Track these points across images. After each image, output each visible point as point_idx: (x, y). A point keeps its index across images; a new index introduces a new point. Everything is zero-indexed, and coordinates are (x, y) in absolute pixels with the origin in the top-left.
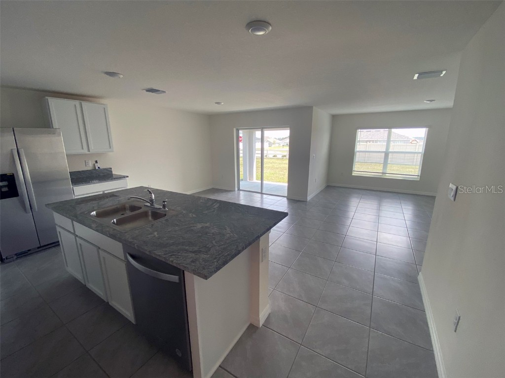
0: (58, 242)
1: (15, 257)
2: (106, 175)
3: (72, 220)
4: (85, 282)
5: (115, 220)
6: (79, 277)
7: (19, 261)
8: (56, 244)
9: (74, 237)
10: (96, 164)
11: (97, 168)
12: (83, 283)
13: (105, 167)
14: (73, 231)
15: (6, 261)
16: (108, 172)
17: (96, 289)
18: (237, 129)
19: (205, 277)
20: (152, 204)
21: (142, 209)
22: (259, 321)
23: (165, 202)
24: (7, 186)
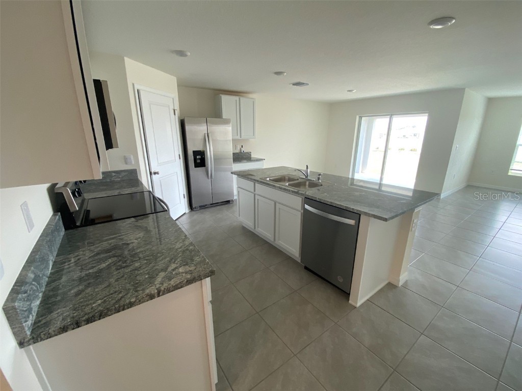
1: (199, 208)
2: (247, 158)
3: (255, 183)
4: (255, 227)
5: (288, 184)
7: (201, 211)
9: (253, 194)
10: (242, 149)
11: (242, 152)
13: (247, 151)
15: (194, 209)
16: (248, 155)
17: (265, 232)
18: (360, 117)
19: (385, 220)
20: (307, 177)
21: (300, 180)
22: (399, 281)
23: (319, 175)
24: (200, 159)
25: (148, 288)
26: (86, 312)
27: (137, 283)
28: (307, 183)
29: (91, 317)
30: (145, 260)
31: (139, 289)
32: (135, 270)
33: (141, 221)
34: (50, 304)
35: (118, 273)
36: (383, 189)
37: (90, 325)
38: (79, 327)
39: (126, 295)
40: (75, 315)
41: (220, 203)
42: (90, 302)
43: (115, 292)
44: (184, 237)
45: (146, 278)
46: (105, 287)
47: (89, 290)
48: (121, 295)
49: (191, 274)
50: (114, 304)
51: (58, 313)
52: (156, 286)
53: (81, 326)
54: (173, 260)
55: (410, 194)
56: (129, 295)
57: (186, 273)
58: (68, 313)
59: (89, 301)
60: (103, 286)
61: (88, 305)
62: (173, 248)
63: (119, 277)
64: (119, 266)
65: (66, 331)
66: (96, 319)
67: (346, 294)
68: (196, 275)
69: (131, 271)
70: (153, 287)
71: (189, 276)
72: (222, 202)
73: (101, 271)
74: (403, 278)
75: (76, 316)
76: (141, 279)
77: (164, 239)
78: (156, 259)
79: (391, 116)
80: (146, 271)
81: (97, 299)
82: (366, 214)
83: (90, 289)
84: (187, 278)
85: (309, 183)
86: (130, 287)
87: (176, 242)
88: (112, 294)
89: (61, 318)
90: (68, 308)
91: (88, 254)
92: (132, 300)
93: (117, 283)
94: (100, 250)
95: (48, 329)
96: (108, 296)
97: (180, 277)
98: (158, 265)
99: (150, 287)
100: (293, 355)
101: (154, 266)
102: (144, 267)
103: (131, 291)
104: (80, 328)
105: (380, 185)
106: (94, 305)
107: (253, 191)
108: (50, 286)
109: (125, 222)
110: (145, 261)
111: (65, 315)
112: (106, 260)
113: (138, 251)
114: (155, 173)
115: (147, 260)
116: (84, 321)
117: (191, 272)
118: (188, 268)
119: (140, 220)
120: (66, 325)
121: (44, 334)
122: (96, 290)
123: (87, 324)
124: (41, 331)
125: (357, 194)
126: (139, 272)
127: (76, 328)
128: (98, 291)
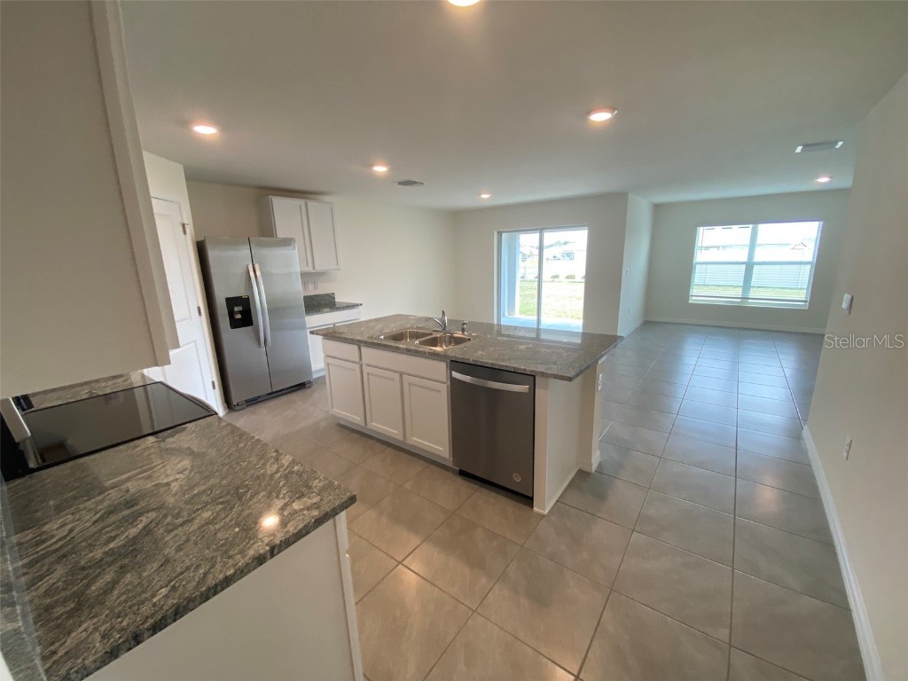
1: (246, 404)
2: (327, 302)
3: (360, 346)
4: (366, 423)
5: (418, 342)
7: (251, 409)
9: (358, 366)
13: (326, 292)
15: (234, 409)
16: (330, 299)
17: (386, 427)
18: (498, 232)
19: (570, 379)
20: (444, 328)
22: (591, 465)
23: (464, 324)
24: (240, 312)
25: (249, 548)
26: (145, 614)
27: (223, 545)
29: (161, 620)
30: (217, 504)
31: (231, 553)
32: (207, 524)
33: (171, 440)
34: (57, 618)
35: (174, 537)
36: (543, 336)
37: (159, 634)
38: (138, 643)
39: (211, 568)
40: (124, 624)
41: (287, 389)
42: (144, 596)
43: (188, 568)
44: (275, 454)
45: (238, 532)
46: (162, 566)
47: (128, 577)
48: (201, 571)
49: (317, 508)
50: (196, 588)
51: (85, 630)
52: (263, 542)
53: (143, 641)
54: (274, 495)
55: (578, 341)
56: (218, 566)
57: (308, 509)
58: (107, 625)
59: (140, 595)
60: (155, 565)
61: (143, 602)
62: (263, 475)
63: (181, 542)
64: (168, 524)
65: (116, 657)
66: (169, 621)
67: (528, 500)
68: (327, 508)
69: (199, 528)
70: (258, 544)
71: (316, 513)
72: (290, 388)
73: (134, 541)
74: (596, 458)
75: (128, 625)
76: (227, 536)
77: (238, 464)
78: (240, 498)
79: (541, 231)
80: (231, 521)
81: (157, 587)
82: (543, 374)
83: (129, 575)
84: (313, 516)
86: (214, 554)
87: (264, 464)
88: (182, 573)
89: (97, 636)
90: (103, 616)
91: (89, 518)
92: (228, 573)
93: (182, 553)
94: (109, 506)
95: (80, 660)
96: (175, 578)
97: (301, 517)
98: (249, 508)
99: (254, 544)
100: (471, 612)
101: (243, 510)
102: (223, 516)
103: (219, 559)
104: (140, 646)
105: (538, 330)
106: (155, 600)
107: (357, 360)
108: (37, 589)
109: (137, 447)
110: (221, 506)
111: (103, 628)
112: (135, 520)
113: (196, 492)
115: (221, 503)
116: (148, 629)
117: (316, 506)
118: (307, 501)
119: (169, 436)
120: (115, 644)
121: (77, 672)
122: (145, 574)
123: (152, 635)
124: (67, 668)
125: (522, 347)
126: (217, 527)
127: (134, 646)
128: (149, 576)
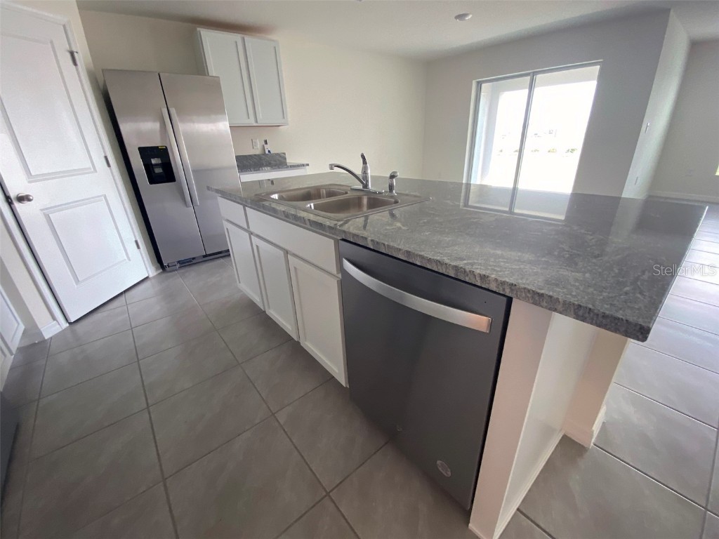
0: (228, 251)
1: (178, 265)
2: (278, 162)
3: (244, 206)
4: (264, 308)
5: (312, 205)
6: (257, 299)
7: (182, 271)
8: (225, 254)
9: (247, 234)
10: (265, 146)
11: (267, 152)
12: (262, 308)
13: (276, 152)
14: (245, 227)
15: (167, 269)
16: (280, 159)
17: (280, 319)
18: (479, 81)
20: (366, 186)
21: (350, 195)
22: (590, 436)
24: (159, 165)
28: (365, 201)
74: (598, 423)
79: (535, 74)
85: (369, 199)
114: (21, 199)
